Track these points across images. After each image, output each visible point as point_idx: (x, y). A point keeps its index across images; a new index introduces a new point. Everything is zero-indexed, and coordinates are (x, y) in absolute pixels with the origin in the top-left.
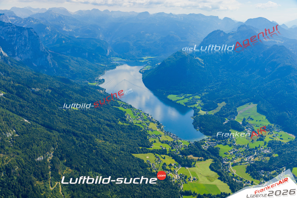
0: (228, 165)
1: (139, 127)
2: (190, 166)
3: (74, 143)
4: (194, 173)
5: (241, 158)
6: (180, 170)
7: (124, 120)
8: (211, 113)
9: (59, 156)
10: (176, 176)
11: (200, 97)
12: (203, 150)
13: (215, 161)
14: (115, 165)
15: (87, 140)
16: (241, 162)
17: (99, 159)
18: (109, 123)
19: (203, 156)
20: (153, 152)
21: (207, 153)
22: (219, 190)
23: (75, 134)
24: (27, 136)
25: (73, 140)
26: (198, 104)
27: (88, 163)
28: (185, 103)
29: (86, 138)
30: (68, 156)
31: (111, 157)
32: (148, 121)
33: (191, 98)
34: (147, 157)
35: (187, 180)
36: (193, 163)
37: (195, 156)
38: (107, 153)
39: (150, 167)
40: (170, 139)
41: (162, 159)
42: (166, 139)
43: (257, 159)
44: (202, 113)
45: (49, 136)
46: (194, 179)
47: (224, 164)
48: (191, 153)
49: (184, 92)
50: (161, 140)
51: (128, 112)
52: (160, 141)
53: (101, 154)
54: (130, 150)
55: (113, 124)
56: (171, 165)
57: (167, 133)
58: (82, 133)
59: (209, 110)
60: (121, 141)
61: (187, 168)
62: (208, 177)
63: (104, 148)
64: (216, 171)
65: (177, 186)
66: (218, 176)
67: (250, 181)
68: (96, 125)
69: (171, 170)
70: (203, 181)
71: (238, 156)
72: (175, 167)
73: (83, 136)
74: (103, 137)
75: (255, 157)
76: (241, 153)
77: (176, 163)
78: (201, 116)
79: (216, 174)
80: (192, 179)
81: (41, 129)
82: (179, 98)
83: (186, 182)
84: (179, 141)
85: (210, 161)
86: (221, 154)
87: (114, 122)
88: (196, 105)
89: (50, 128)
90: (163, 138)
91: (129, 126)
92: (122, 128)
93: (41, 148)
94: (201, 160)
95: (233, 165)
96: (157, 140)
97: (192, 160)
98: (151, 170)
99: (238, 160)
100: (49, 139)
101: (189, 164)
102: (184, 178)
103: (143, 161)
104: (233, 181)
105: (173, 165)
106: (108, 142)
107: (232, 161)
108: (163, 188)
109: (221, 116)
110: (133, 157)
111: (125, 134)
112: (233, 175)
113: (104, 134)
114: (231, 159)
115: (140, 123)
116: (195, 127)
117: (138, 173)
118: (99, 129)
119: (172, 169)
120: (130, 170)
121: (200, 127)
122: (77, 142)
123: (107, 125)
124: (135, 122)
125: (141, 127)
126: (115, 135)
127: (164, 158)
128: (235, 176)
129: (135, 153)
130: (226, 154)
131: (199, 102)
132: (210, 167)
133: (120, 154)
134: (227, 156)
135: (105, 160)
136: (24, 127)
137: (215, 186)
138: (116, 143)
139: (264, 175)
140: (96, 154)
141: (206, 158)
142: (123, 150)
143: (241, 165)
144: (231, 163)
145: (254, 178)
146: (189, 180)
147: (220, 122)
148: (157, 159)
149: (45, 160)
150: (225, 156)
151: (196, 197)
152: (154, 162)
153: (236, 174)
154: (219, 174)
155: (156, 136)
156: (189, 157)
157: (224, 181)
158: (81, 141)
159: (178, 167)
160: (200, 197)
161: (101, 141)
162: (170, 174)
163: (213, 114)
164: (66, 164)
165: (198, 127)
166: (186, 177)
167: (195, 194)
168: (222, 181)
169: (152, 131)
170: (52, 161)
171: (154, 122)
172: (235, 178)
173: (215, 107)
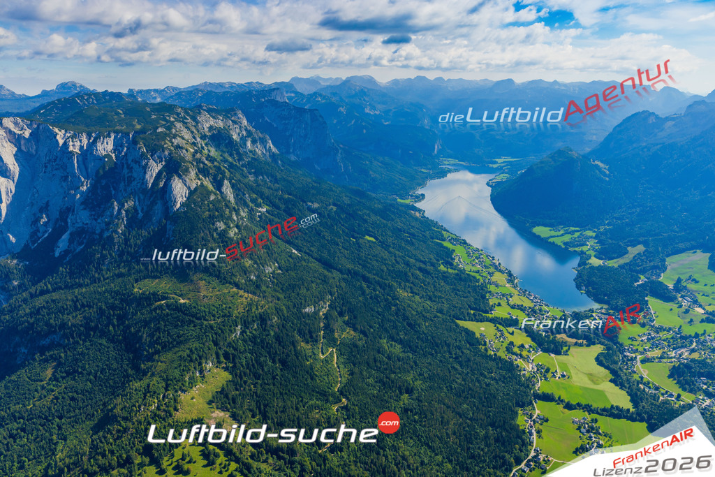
0: (633, 359)
1: (474, 277)
2: (558, 353)
3: (363, 293)
4: (564, 366)
5: (662, 351)
6: (540, 357)
7: (449, 264)
8: (613, 263)
9: (338, 309)
10: (531, 366)
11: (594, 234)
13: (608, 349)
14: (425, 334)
15: (384, 289)
16: (662, 357)
17: (399, 322)
18: (423, 266)
19: (586, 337)
20: (494, 321)
21: (593, 333)
22: (609, 401)
23: (365, 279)
24: (293, 274)
25: (361, 288)
26: (590, 246)
27: (381, 326)
28: (565, 243)
29: (383, 286)
30: (351, 311)
31: (420, 321)
32: (492, 270)
34: (482, 329)
35: (550, 375)
36: (565, 349)
37: (571, 336)
38: (415, 313)
39: (485, 344)
40: (527, 303)
41: (507, 335)
42: (520, 303)
43: (695, 356)
44: (595, 262)
45: (325, 277)
46: (563, 376)
47: (625, 356)
48: (563, 332)
50: (512, 303)
52: (508, 304)
53: (404, 314)
54: (452, 313)
55: (429, 268)
56: (522, 346)
57: (523, 292)
58: (377, 278)
59: (610, 259)
60: (440, 297)
61: (553, 355)
62: (590, 375)
63: (409, 306)
64: (607, 368)
65: (529, 383)
66: (611, 376)
67: (675, 395)
68: (400, 267)
69: (521, 355)
70: (579, 380)
71: (655, 346)
72: (529, 351)
73: (378, 283)
74: (411, 288)
75: (693, 351)
76: (664, 340)
77: (533, 344)
78: (592, 268)
79: (607, 372)
80: (559, 375)
81: (315, 265)
82: (553, 233)
83: (546, 379)
84: (545, 308)
85: (598, 349)
86: (623, 338)
87: (433, 264)
88: (585, 248)
89: (329, 266)
90: (515, 300)
91: (457, 274)
92: (445, 277)
93: (312, 294)
94: (581, 345)
95: (643, 361)
96: (503, 303)
97: (565, 344)
98: (486, 350)
99: (657, 353)
100: (325, 281)
101: (557, 349)
102: (545, 371)
103: (474, 333)
104: (639, 389)
105: (527, 346)
106: (417, 297)
107: (642, 353)
108: (503, 382)
109: (631, 270)
110: (457, 325)
111: (448, 288)
112: (642, 378)
113: (412, 283)
114: (641, 349)
115: (478, 272)
116: (578, 287)
117: (462, 352)
118: (406, 274)
119: (525, 353)
120: (448, 346)
121: (587, 287)
122: (368, 291)
123: (420, 269)
124: (467, 268)
125: (478, 277)
126: (431, 288)
127: (512, 334)
128: (645, 380)
129: (461, 319)
130: (632, 339)
131: (591, 243)
132: (597, 359)
133: (435, 317)
134: (634, 343)
135: (409, 325)
136: (291, 260)
137: (601, 394)
138: (430, 299)
139: (705, 387)
140: (396, 313)
141: (590, 343)
142: (441, 311)
143: (660, 362)
144: (639, 357)
145: (684, 389)
146: (554, 376)
147: (628, 281)
148: (499, 334)
149: (316, 313)
150: (630, 342)
151: (561, 406)
152: (493, 338)
153: (646, 377)
154: (613, 372)
155: (503, 295)
156: (558, 336)
157: (622, 386)
158: (374, 290)
159: (536, 352)
160: (569, 406)
161: (406, 294)
162: (520, 362)
163: (616, 266)
164: (347, 323)
165: (584, 288)
166: (548, 370)
167: (560, 401)
168: (617, 385)
169: (497, 286)
170: (327, 316)
171: (502, 272)
172: (644, 384)
173: (623, 253)
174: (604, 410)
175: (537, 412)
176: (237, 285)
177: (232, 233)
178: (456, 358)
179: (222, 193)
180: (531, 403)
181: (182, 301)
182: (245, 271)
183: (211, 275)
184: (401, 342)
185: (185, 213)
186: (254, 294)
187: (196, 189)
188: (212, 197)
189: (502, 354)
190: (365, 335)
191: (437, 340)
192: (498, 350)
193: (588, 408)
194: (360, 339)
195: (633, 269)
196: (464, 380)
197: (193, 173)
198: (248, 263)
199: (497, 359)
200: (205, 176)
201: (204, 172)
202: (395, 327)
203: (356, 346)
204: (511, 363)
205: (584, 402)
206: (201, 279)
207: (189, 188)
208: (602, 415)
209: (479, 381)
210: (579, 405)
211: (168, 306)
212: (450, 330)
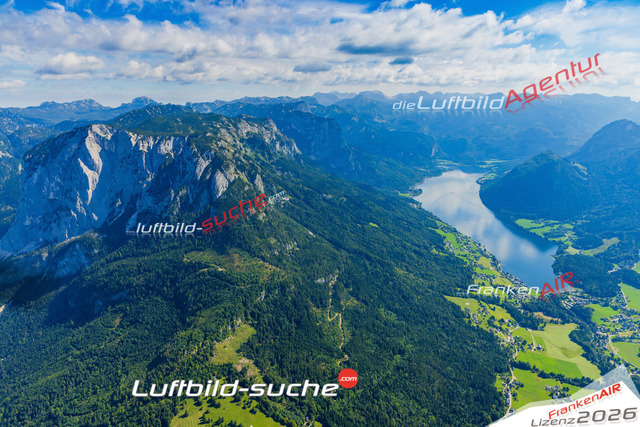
0: (604, 338)
1: (462, 260)
2: (534, 328)
3: (366, 269)
4: (539, 340)
5: (632, 332)
6: (518, 331)
7: (440, 248)
8: (588, 253)
9: (345, 282)
10: (509, 338)
11: (572, 227)
12: (564, 309)
13: (581, 327)
14: (417, 306)
15: (384, 267)
16: (632, 338)
17: (395, 295)
18: (418, 249)
19: (561, 316)
20: (478, 298)
21: (568, 313)
22: (579, 371)
23: (368, 258)
24: (308, 251)
25: (365, 265)
26: (568, 237)
27: (380, 297)
28: (545, 234)
29: (383, 265)
30: (354, 283)
31: (413, 295)
32: (478, 254)
33: (556, 227)
34: (466, 304)
35: (526, 347)
36: (541, 325)
37: (547, 314)
38: (409, 288)
39: (469, 317)
41: (489, 310)
42: (501, 283)
44: (572, 251)
45: (335, 254)
46: (539, 348)
47: (597, 334)
48: (540, 310)
49: (545, 216)
50: (494, 283)
51: (450, 238)
52: (491, 284)
53: (399, 288)
54: (442, 290)
55: (423, 251)
56: (502, 320)
57: (505, 275)
58: (378, 258)
59: (586, 249)
60: (431, 276)
61: (530, 330)
62: (564, 350)
63: (404, 282)
64: (579, 344)
65: (507, 352)
66: (583, 352)
68: (398, 249)
69: (501, 328)
70: (553, 353)
71: (626, 327)
72: (508, 325)
73: (379, 262)
74: (407, 267)
76: (635, 323)
77: (512, 319)
78: (569, 256)
79: (580, 347)
80: (535, 347)
81: (327, 245)
82: (534, 225)
83: (523, 350)
85: (572, 327)
86: (596, 319)
87: (426, 248)
88: (563, 239)
89: (338, 246)
90: (498, 281)
91: (447, 257)
92: (436, 259)
93: (324, 268)
94: (556, 323)
95: (614, 340)
96: (487, 283)
97: (542, 321)
98: (470, 322)
99: (628, 333)
100: (334, 258)
101: (534, 325)
102: (522, 344)
103: (459, 308)
104: (609, 364)
105: (506, 321)
106: (411, 275)
107: (613, 333)
108: (484, 350)
109: (605, 259)
110: (445, 300)
111: (438, 268)
112: (612, 355)
113: (408, 263)
114: (612, 329)
115: (465, 256)
116: (556, 272)
117: (449, 323)
118: (403, 255)
119: (504, 327)
120: (437, 316)
121: (563, 272)
122: (370, 268)
123: (415, 252)
124: (456, 252)
125: (465, 260)
126: (423, 267)
127: (494, 309)
128: (615, 357)
129: (449, 295)
130: (604, 320)
131: (569, 234)
132: (571, 336)
133: (426, 292)
134: (606, 323)
135: (403, 297)
136: (308, 240)
137: (574, 366)
138: (423, 277)
140: (393, 287)
141: (565, 321)
142: (431, 288)
143: (631, 341)
144: (611, 337)
146: (530, 348)
147: (602, 268)
148: (481, 309)
149: (326, 284)
150: (602, 322)
151: (536, 374)
152: (476, 312)
153: (617, 355)
154: (585, 348)
155: (487, 276)
156: (536, 314)
157: (593, 361)
158: (375, 267)
159: (515, 326)
160: (543, 375)
161: (402, 272)
162: (499, 334)
163: (591, 255)
164: (351, 294)
165: (561, 273)
166: (525, 343)
167: (535, 370)
168: (588, 360)
169: (482, 268)
170: (334, 286)
171: (488, 257)
172: (615, 360)
173: (598, 244)
174: (576, 380)
175: (514, 378)
176: (263, 259)
177: (261, 217)
178: (443, 327)
179: (254, 185)
180: (508, 370)
181: (220, 270)
182: (270, 248)
183: (243, 249)
184: (396, 311)
185: (225, 200)
186: (277, 266)
187: (234, 181)
188: (247, 188)
189: (484, 326)
190: (366, 303)
191: (427, 311)
192: (480, 323)
193: (560, 378)
194: (362, 307)
195: (607, 258)
196: (449, 346)
197: (232, 169)
198: (273, 241)
199: (479, 330)
200: (241, 171)
201: (241, 168)
202: (392, 299)
203: (358, 312)
204: (492, 334)
205: (557, 372)
206: (235, 253)
207: (229, 180)
208: (573, 385)
209: (462, 348)
210: (552, 374)
211: (209, 273)
212: (438, 303)
